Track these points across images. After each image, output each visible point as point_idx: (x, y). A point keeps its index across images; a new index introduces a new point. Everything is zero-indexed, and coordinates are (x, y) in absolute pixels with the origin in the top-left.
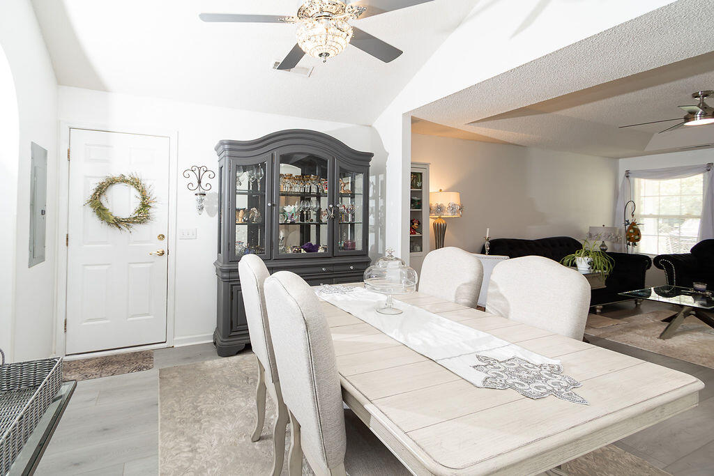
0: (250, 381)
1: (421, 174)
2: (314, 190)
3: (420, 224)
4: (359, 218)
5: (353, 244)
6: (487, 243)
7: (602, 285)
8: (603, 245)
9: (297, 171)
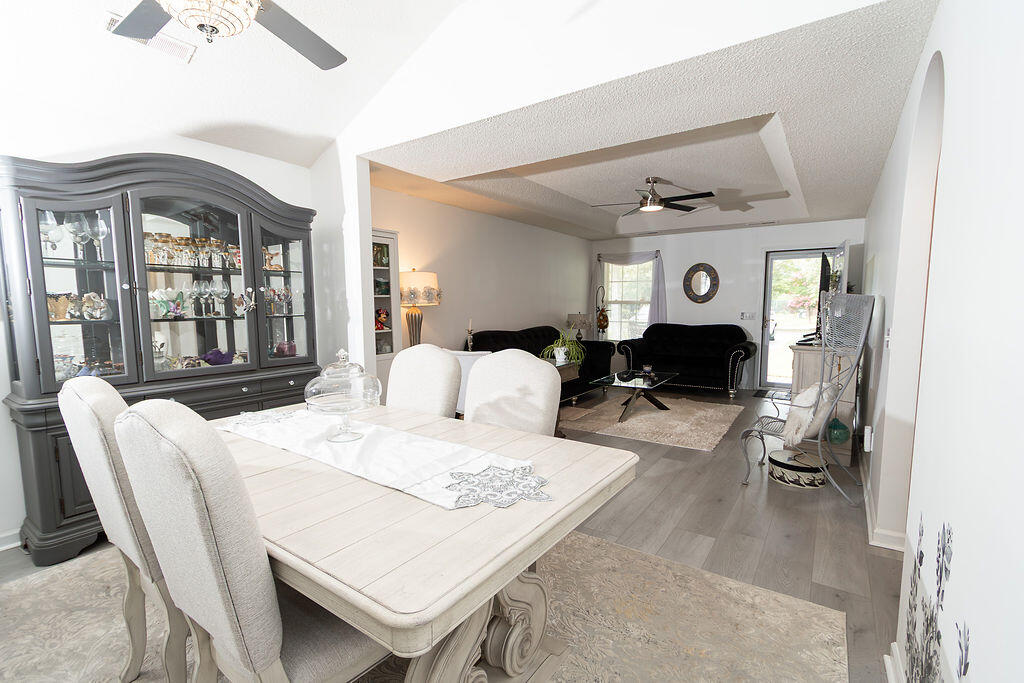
0: (112, 593)
1: (387, 246)
2: (217, 263)
3: (388, 315)
4: (299, 308)
5: (292, 348)
6: (470, 337)
7: (575, 375)
8: (579, 333)
9: (182, 230)
